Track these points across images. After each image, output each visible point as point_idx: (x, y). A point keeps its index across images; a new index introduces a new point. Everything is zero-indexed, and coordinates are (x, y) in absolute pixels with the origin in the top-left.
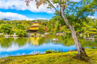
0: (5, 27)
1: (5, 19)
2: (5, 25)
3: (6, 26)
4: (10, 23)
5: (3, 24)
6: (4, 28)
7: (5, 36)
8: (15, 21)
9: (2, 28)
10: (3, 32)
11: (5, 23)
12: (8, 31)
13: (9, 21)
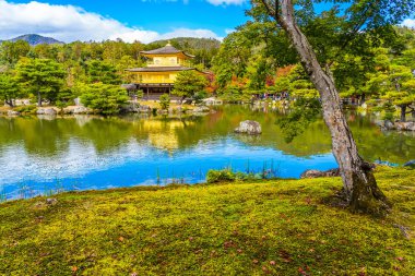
0: (37, 73)
1: (34, 38)
2: (37, 62)
3: (38, 68)
4: (55, 57)
5: (27, 61)
6: (30, 74)
7: (40, 110)
8: (74, 47)
9: (26, 77)
10: (31, 95)
11: (34, 56)
12: (48, 90)
13: (52, 45)
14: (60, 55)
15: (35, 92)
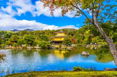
0: (28, 38)
1: (28, 30)
3: (29, 37)
4: (33, 34)
5: (26, 35)
6: (27, 39)
7: (28, 47)
8: (37, 32)
9: (25, 39)
10: (26, 44)
11: (28, 34)
12: (30, 42)
13: (32, 31)
14: (34, 34)
15: (27, 43)
